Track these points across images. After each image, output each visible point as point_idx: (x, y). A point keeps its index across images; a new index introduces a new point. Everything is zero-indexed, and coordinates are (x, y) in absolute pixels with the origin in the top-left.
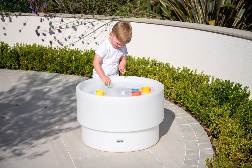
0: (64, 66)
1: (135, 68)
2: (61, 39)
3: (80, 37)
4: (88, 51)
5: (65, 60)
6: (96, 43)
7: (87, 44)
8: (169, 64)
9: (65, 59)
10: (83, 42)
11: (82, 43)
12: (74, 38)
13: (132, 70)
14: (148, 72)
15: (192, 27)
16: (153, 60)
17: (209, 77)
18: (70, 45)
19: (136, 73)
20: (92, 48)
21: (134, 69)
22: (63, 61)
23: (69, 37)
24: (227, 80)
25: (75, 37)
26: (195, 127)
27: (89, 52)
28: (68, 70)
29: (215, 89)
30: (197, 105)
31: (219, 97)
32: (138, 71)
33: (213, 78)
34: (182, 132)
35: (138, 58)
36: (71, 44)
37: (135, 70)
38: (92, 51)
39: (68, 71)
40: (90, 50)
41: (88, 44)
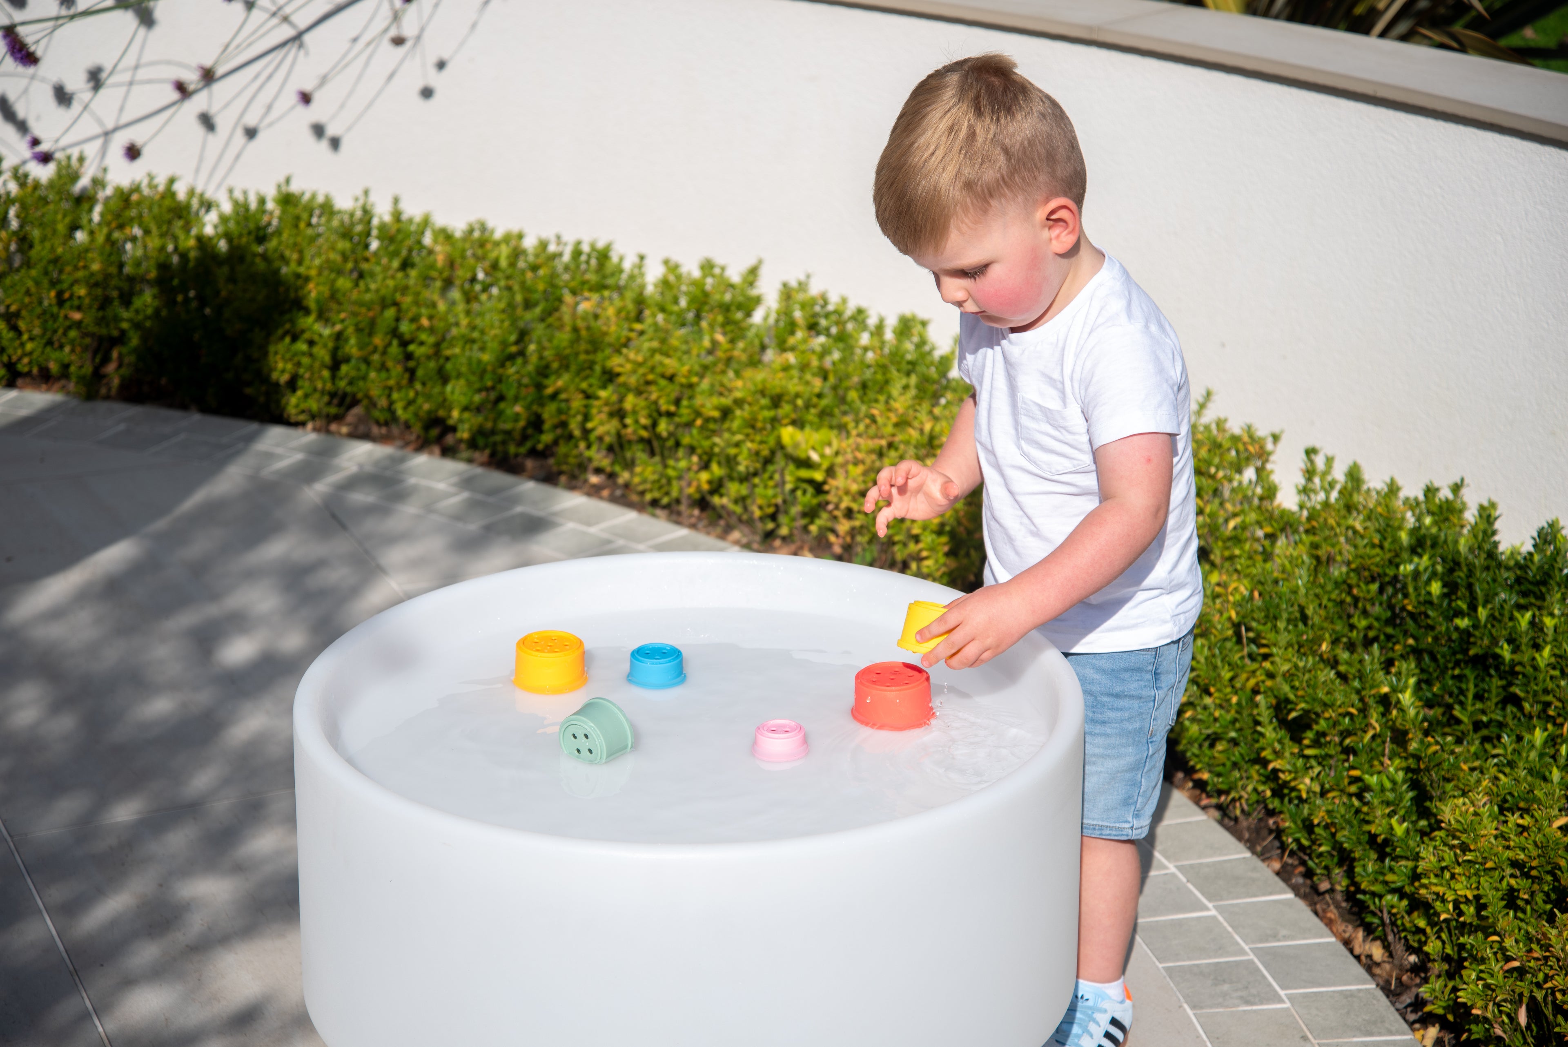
0: (69, 328)
1: (670, 364)
2: (26, 91)
3: (181, 87)
4: (262, 201)
5: (76, 282)
6: (318, 130)
7: (240, 138)
8: (924, 324)
9: (80, 274)
10: (207, 122)
11: (199, 130)
12: (131, 83)
13: (648, 383)
14: (776, 401)
15: (1090, 29)
16: (793, 284)
17: (1269, 446)
18: (99, 142)
19: (677, 402)
20: (288, 181)
21: (663, 376)
22: (60, 294)
23: (96, 78)
24: (1437, 490)
25: (142, 74)
26: (1275, 937)
27: (270, 205)
28: (106, 360)
29: (1365, 568)
30: (1262, 735)
31: (1411, 641)
32: (691, 386)
33: (1312, 462)
34: (1193, 1007)
35: (666, 262)
36: (107, 135)
37: (671, 378)
38: (287, 200)
39: (111, 368)
40: (270, 193)
41: (251, 133)
